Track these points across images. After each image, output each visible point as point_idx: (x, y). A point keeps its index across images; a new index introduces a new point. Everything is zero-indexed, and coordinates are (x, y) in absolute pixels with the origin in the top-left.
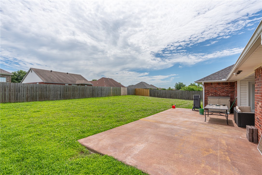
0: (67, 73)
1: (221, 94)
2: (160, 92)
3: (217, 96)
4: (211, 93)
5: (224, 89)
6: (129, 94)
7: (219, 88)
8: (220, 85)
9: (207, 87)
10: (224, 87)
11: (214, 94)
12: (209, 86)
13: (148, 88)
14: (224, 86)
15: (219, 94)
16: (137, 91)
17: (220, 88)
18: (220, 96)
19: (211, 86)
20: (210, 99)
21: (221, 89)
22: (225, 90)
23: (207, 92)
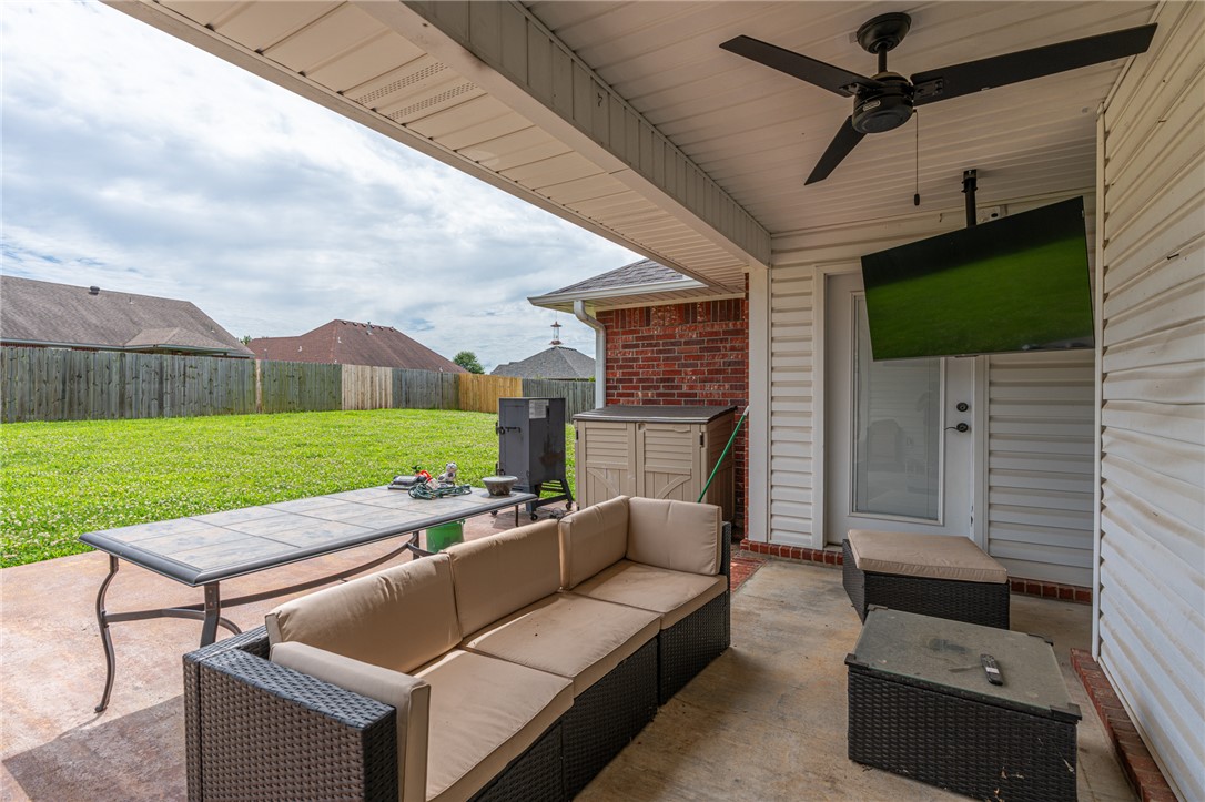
0: (94, 291)
1: (702, 388)
2: (571, 392)
3: (679, 402)
4: (640, 381)
5: (718, 349)
6: (407, 401)
7: (687, 343)
8: (695, 321)
9: (620, 340)
10: (716, 333)
11: (662, 390)
12: (631, 332)
13: (581, 377)
14: (716, 328)
15: (691, 387)
16: (468, 389)
17: (698, 343)
18: (692, 402)
19: (644, 332)
20: (589, 425)
21: (702, 350)
22: (724, 356)
23: (619, 374)
